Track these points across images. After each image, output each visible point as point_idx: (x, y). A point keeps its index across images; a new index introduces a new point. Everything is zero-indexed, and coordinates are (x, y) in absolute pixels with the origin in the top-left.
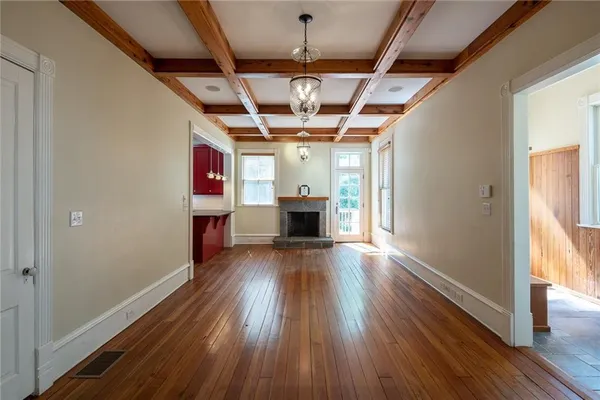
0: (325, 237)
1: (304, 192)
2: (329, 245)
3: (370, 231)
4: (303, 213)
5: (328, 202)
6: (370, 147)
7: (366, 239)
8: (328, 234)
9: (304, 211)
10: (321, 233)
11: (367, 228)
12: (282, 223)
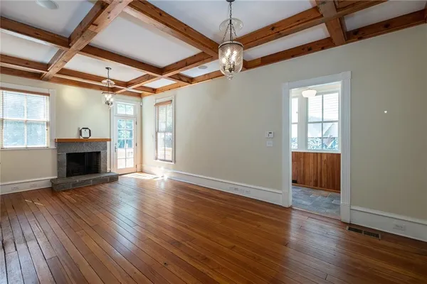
0: (106, 172)
1: (85, 134)
2: (114, 179)
3: (141, 163)
4: (84, 154)
5: (108, 143)
6: (141, 101)
7: (139, 169)
8: (108, 169)
9: (86, 151)
10: (102, 170)
11: (139, 162)
12: (59, 164)
